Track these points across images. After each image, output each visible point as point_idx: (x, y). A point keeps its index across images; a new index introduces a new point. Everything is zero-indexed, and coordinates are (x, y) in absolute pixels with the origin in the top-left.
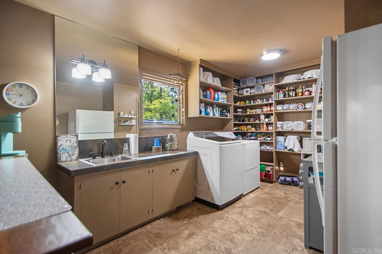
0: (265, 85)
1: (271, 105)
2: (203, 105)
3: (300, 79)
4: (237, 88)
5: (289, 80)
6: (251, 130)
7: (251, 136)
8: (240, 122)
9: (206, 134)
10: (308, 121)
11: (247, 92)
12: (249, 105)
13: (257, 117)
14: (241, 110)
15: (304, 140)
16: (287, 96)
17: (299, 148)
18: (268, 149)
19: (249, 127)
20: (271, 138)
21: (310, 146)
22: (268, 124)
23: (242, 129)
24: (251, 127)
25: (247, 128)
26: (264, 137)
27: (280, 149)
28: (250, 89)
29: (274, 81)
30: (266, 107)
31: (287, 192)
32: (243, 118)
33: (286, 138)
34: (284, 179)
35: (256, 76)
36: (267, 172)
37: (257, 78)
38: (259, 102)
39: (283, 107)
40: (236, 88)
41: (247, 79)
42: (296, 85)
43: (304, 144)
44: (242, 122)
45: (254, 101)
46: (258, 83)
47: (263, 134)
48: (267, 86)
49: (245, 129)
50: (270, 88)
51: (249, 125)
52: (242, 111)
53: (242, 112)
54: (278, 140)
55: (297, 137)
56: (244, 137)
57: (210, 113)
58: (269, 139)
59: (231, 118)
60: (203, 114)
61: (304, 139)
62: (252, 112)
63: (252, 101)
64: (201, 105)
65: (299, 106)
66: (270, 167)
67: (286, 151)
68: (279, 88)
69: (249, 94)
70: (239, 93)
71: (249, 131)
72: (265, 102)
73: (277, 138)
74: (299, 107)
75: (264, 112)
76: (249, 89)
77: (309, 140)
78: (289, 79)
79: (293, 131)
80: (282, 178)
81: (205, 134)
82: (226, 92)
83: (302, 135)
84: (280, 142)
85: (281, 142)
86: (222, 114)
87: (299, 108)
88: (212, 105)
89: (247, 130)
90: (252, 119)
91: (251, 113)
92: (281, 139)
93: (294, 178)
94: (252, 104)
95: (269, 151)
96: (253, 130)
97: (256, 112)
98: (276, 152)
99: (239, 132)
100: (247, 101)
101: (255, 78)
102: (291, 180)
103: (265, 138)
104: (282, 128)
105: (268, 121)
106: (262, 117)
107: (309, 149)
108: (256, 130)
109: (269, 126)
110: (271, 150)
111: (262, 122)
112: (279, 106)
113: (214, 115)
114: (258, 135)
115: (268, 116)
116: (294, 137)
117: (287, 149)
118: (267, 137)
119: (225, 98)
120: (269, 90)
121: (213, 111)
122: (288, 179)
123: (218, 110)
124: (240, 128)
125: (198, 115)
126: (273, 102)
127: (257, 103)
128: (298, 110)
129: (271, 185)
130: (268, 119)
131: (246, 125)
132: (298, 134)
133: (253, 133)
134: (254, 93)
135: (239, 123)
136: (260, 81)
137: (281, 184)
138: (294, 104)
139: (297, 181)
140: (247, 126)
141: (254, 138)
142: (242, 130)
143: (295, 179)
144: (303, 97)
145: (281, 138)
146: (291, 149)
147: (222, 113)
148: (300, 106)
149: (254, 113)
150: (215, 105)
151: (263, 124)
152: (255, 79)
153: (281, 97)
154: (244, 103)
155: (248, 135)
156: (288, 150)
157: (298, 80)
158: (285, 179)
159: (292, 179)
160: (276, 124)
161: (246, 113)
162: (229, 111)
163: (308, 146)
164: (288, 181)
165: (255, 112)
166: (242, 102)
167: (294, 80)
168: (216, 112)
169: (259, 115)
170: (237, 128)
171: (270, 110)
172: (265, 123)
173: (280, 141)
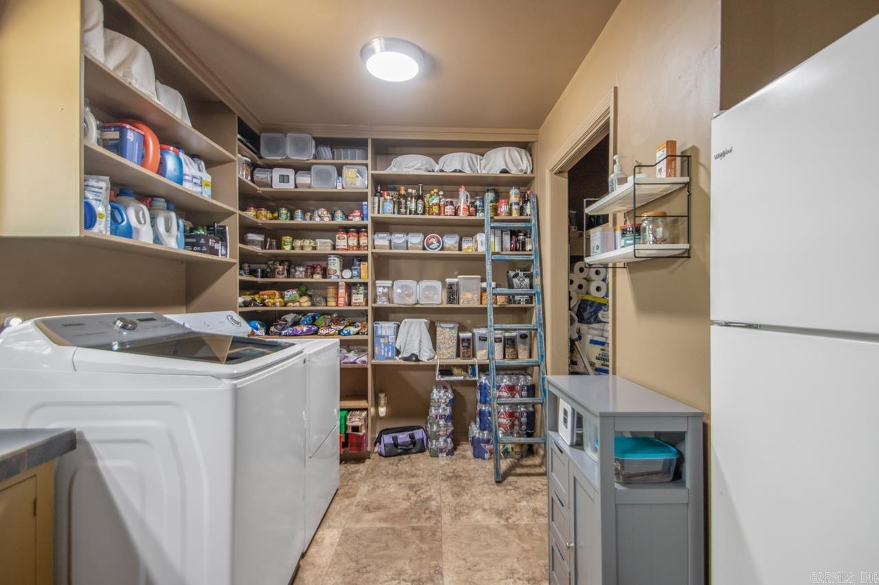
0: (344, 168)
1: (359, 230)
2: (103, 185)
3: (433, 171)
4: (249, 160)
5: (409, 168)
6: (297, 304)
7: (296, 323)
8: (256, 276)
9: (124, 327)
10: (448, 280)
11: (284, 179)
12: (288, 222)
13: (317, 263)
14: (259, 238)
15: (439, 330)
16: (403, 210)
17: (430, 350)
18: (352, 360)
19: (290, 293)
20: (359, 328)
21: (452, 344)
22: (350, 287)
23: (264, 300)
24: (297, 295)
25: (282, 297)
26: (339, 324)
27: (384, 356)
28: (296, 173)
29: (369, 162)
30: (345, 236)
31: (414, 481)
32: (266, 263)
33: (399, 326)
34: (393, 442)
35: (317, 135)
36: (350, 431)
37: (320, 142)
38: (322, 217)
39: (390, 241)
40: (245, 158)
41: (286, 136)
42: (424, 184)
43: (439, 338)
44: (262, 277)
45: (304, 213)
46: (320, 159)
47: (334, 315)
48: (349, 173)
49: (278, 301)
50: (356, 179)
51: (293, 288)
52: (265, 242)
53: (264, 245)
54: (379, 333)
55: (426, 323)
56: (272, 329)
57: (138, 231)
58: (353, 330)
59: (228, 259)
60: (102, 229)
61: (441, 326)
62: (302, 248)
63: (299, 213)
64: (92, 182)
65: (431, 241)
66: (358, 413)
67: (398, 361)
68: (382, 185)
69: (290, 186)
70: (255, 178)
71: (291, 307)
72: (339, 220)
73: (377, 327)
74: (432, 243)
75: (339, 249)
76: (290, 173)
77: (450, 328)
78: (409, 165)
79: (417, 306)
80: (387, 439)
81: (119, 324)
82: (211, 163)
83: (434, 317)
84: (383, 337)
85: (388, 337)
86: (190, 240)
87: (431, 246)
88: (146, 196)
89: (285, 305)
90: (302, 269)
91: (298, 251)
92: (386, 328)
93: (417, 431)
94: (299, 220)
95: (356, 366)
96: (305, 303)
97: (314, 248)
98: (374, 367)
99: (256, 311)
100: (284, 211)
101: (314, 138)
102: (408, 439)
103: (342, 327)
104: (390, 300)
105: (351, 278)
106: (334, 265)
107: (450, 351)
108: (313, 305)
109: (354, 291)
110: (360, 363)
111: (333, 279)
112: (381, 235)
113: (157, 239)
114: (320, 321)
115: (348, 262)
116: (420, 322)
117: (400, 356)
118: (346, 326)
119: (207, 185)
120: (355, 184)
121: (154, 225)
122: (403, 437)
123: (178, 223)
124: (256, 297)
125: (74, 230)
126: (368, 222)
127: (318, 219)
128: (430, 251)
129: (362, 467)
130: (351, 270)
131: (282, 287)
132: (427, 315)
133: (304, 313)
134: (309, 187)
135: (253, 279)
136: (326, 152)
137: (385, 457)
138: (418, 235)
139: (423, 439)
140: (286, 293)
141: (308, 331)
142: (265, 305)
143: (419, 434)
144: (442, 217)
145: (388, 327)
146: (413, 355)
147: (194, 240)
148: (433, 240)
149: (308, 250)
150: (161, 203)
151: (336, 285)
152: (313, 143)
153: (387, 210)
154: (269, 215)
155: (285, 320)
156: (405, 359)
157: (429, 171)
158: (395, 439)
159: (412, 437)
160: (374, 286)
161: (279, 247)
162: (221, 236)
163: (449, 344)
164: (404, 444)
165: (310, 248)
166: (264, 212)
167: (421, 169)
168: (168, 230)
169: (325, 257)
170: (248, 298)
171: (356, 244)
172: (342, 283)
173: (384, 334)
